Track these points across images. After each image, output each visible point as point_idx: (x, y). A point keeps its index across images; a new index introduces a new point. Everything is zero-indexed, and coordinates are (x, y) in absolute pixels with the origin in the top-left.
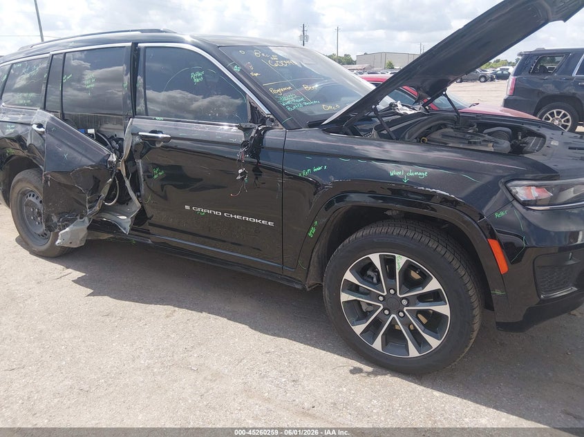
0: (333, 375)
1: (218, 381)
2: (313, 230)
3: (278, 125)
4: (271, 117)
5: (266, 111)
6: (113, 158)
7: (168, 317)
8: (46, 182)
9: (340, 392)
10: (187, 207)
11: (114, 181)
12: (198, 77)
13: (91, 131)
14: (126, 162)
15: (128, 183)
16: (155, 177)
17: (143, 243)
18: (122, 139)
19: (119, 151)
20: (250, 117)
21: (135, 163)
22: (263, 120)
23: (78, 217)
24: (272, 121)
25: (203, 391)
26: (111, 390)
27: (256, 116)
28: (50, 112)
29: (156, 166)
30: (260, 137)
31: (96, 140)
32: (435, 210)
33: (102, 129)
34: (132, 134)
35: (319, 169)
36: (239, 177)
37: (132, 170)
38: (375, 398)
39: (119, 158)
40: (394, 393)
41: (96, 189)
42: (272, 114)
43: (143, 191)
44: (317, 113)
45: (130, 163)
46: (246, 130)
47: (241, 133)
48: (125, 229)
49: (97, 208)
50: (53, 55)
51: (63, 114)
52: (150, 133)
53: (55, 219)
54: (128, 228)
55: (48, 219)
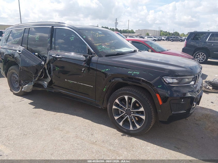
0: (104, 133)
1: (68, 134)
2: (105, 89)
3: (96, 55)
4: (94, 53)
5: (92, 51)
6: (43, 63)
7: (55, 114)
8: (20, 69)
9: (106, 138)
10: (66, 80)
11: (43, 70)
12: (72, 39)
13: (36, 54)
14: (47, 64)
15: (47, 71)
16: (56, 70)
17: (51, 92)
18: (46, 57)
19: (45, 61)
20: (87, 52)
21: (50, 65)
22: (91, 54)
23: (30, 82)
24: (94, 54)
25: (63, 136)
26: (34, 135)
27: (89, 52)
28: (23, 47)
29: (57, 66)
30: (90, 59)
31: (38, 57)
32: (141, 84)
33: (40, 53)
34: (50, 55)
35: (107, 70)
36: (83, 71)
37: (49, 67)
38: (116, 140)
39: (45, 63)
40: (123, 139)
41: (36, 73)
42: (94, 52)
43: (52, 74)
44: (109, 52)
45: (48, 65)
46: (86, 56)
47: (84, 57)
48: (45, 86)
49: (36, 79)
50: (25, 28)
51: (27, 48)
52: (55, 55)
53: (22, 82)
54: (46, 86)
55: (20, 82)
